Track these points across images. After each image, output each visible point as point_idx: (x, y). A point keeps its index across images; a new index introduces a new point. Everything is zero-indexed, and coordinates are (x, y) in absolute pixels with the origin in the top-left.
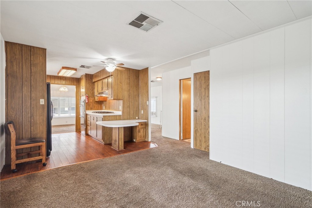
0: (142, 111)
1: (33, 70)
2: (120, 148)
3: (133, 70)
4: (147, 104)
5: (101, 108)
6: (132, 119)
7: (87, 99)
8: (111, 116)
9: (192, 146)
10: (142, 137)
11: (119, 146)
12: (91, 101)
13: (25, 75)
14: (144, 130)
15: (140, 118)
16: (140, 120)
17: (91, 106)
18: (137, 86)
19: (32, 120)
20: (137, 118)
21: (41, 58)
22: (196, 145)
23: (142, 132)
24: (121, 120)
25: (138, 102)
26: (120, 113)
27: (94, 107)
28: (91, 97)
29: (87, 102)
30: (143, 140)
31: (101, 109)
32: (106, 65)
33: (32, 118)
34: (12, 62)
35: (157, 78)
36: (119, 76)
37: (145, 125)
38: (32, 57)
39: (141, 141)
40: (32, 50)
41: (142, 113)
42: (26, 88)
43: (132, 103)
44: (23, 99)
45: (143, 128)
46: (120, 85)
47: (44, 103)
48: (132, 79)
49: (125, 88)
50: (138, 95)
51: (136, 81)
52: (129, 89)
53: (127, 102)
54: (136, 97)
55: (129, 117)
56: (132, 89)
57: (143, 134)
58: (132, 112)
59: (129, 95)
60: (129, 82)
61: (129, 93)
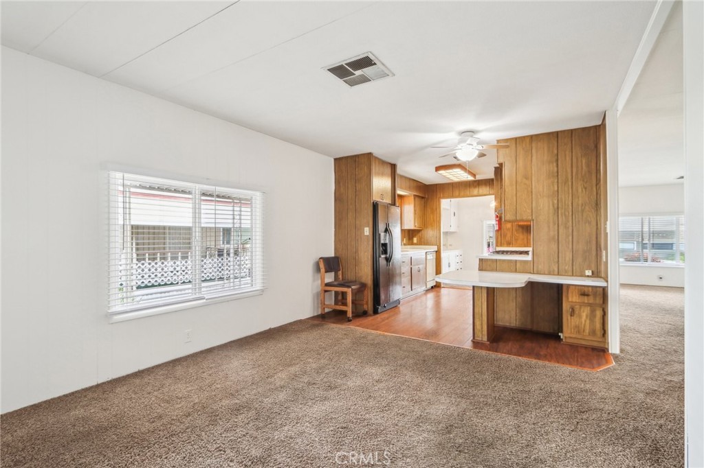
0: (604, 253)
1: (357, 189)
2: (477, 336)
3: (571, 131)
6: (570, 273)
7: (497, 223)
8: (500, 260)
10: (587, 331)
11: (476, 331)
13: (350, 197)
14: (593, 312)
15: (602, 276)
17: (508, 237)
19: (357, 257)
20: (588, 273)
21: (366, 167)
23: (584, 317)
25: (594, 223)
27: (516, 240)
29: (496, 228)
30: (595, 344)
33: (357, 254)
36: (521, 161)
37: (601, 298)
38: (357, 170)
39: (584, 343)
40: (357, 160)
41: (604, 259)
42: (351, 214)
43: (567, 228)
44: (349, 229)
45: (590, 305)
46: (525, 184)
47: (370, 233)
48: (568, 159)
49: (541, 189)
50: (594, 205)
51: (584, 161)
52: (556, 189)
53: (549, 227)
54: (583, 211)
55: (556, 269)
56: (566, 189)
57: (588, 322)
58: (569, 256)
59: (556, 206)
60: (556, 169)
61: (556, 202)
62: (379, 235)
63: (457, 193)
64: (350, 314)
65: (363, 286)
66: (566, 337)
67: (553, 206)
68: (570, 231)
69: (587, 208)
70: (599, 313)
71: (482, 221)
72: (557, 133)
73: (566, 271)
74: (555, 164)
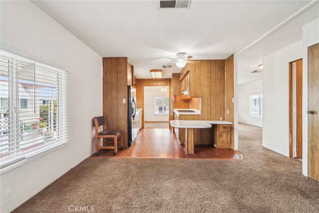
0: (228, 110)
1: (118, 77)
2: (189, 152)
3: (216, 61)
4: (233, 102)
5: (188, 106)
6: (215, 119)
7: (174, 98)
9: (305, 173)
10: (226, 142)
11: (189, 149)
12: (178, 99)
13: (114, 81)
14: (227, 134)
15: (226, 120)
16: (226, 121)
17: (178, 104)
18: (222, 79)
19: (118, 116)
20: (221, 119)
21: (124, 65)
22: (312, 172)
23: (225, 137)
24: (200, 120)
25: (223, 99)
26: (198, 112)
27: (181, 106)
28: (178, 96)
29: (174, 100)
30: (228, 147)
31: (189, 108)
32: (176, 61)
33: (118, 114)
34: (106, 72)
35: (260, 66)
36: (197, 71)
37: (230, 129)
38: (118, 66)
39: (224, 147)
40: (118, 60)
41: (228, 113)
42: (114, 91)
43: (214, 101)
44: (113, 100)
45: (226, 132)
46: (199, 81)
47: (126, 102)
48: (214, 72)
49: (205, 84)
50: (223, 91)
51: (220, 73)
52: (210, 84)
53: (207, 100)
54: (219, 94)
55: (210, 118)
56: (214, 84)
57: (226, 139)
58: (214, 112)
59: (210, 91)
60: (210, 76)
61: (210, 90)
62: (131, 103)
63: (151, 84)
64: (116, 151)
65: (122, 132)
66: (218, 146)
67: (209, 91)
68: (215, 101)
69: (221, 92)
70: (229, 135)
71: (154, 97)
72: (211, 60)
73: (214, 119)
74: (210, 74)
